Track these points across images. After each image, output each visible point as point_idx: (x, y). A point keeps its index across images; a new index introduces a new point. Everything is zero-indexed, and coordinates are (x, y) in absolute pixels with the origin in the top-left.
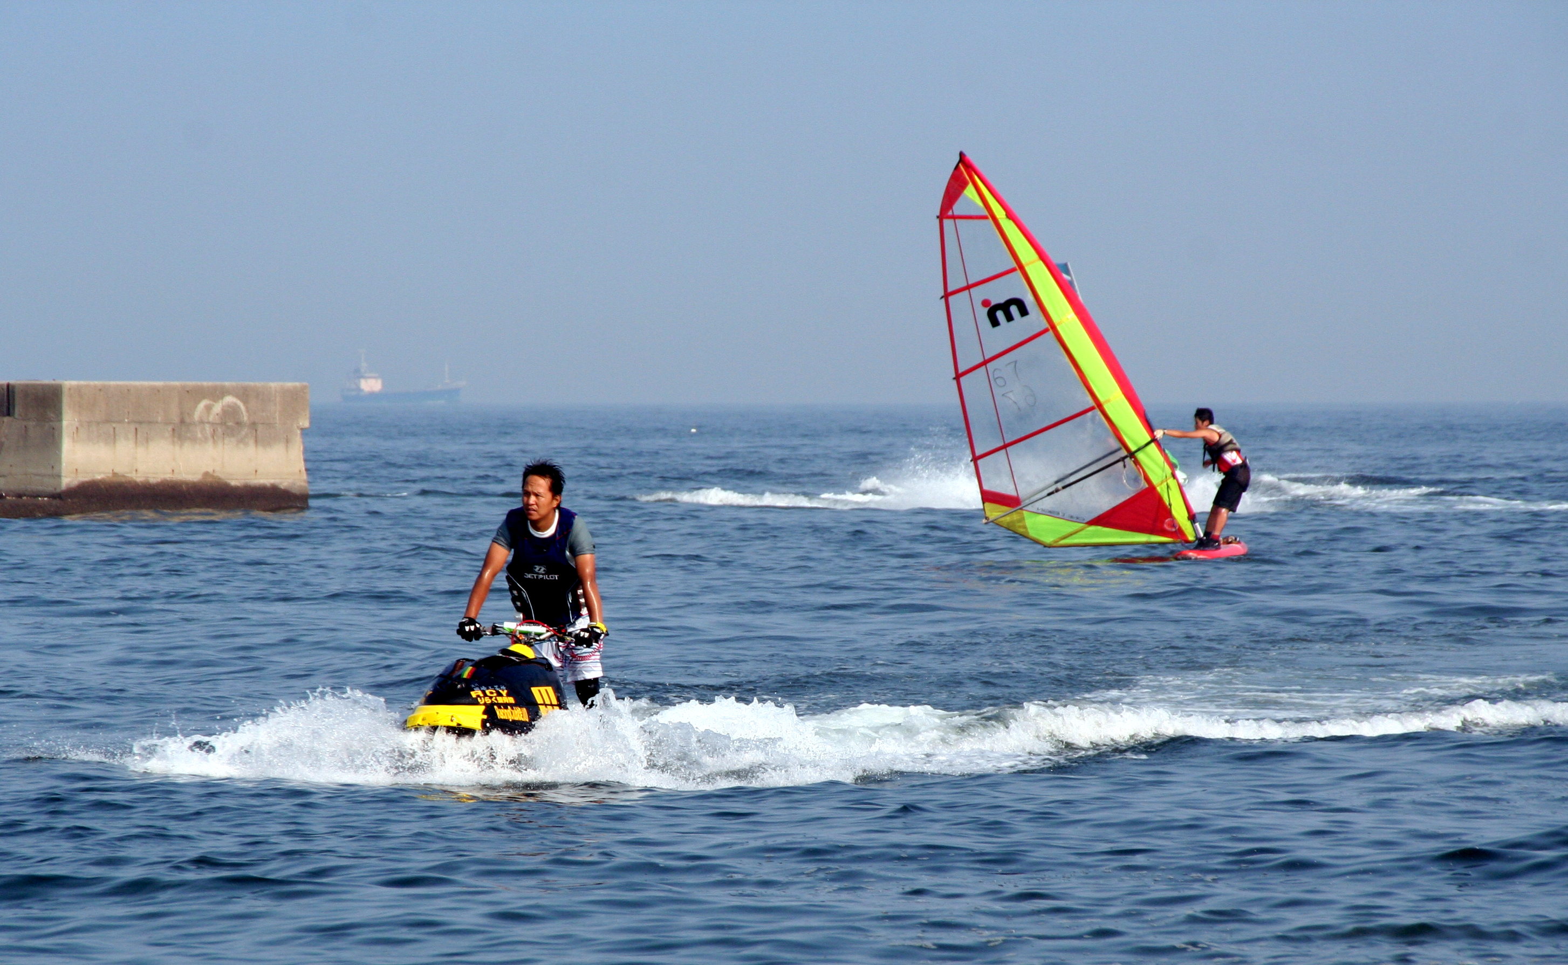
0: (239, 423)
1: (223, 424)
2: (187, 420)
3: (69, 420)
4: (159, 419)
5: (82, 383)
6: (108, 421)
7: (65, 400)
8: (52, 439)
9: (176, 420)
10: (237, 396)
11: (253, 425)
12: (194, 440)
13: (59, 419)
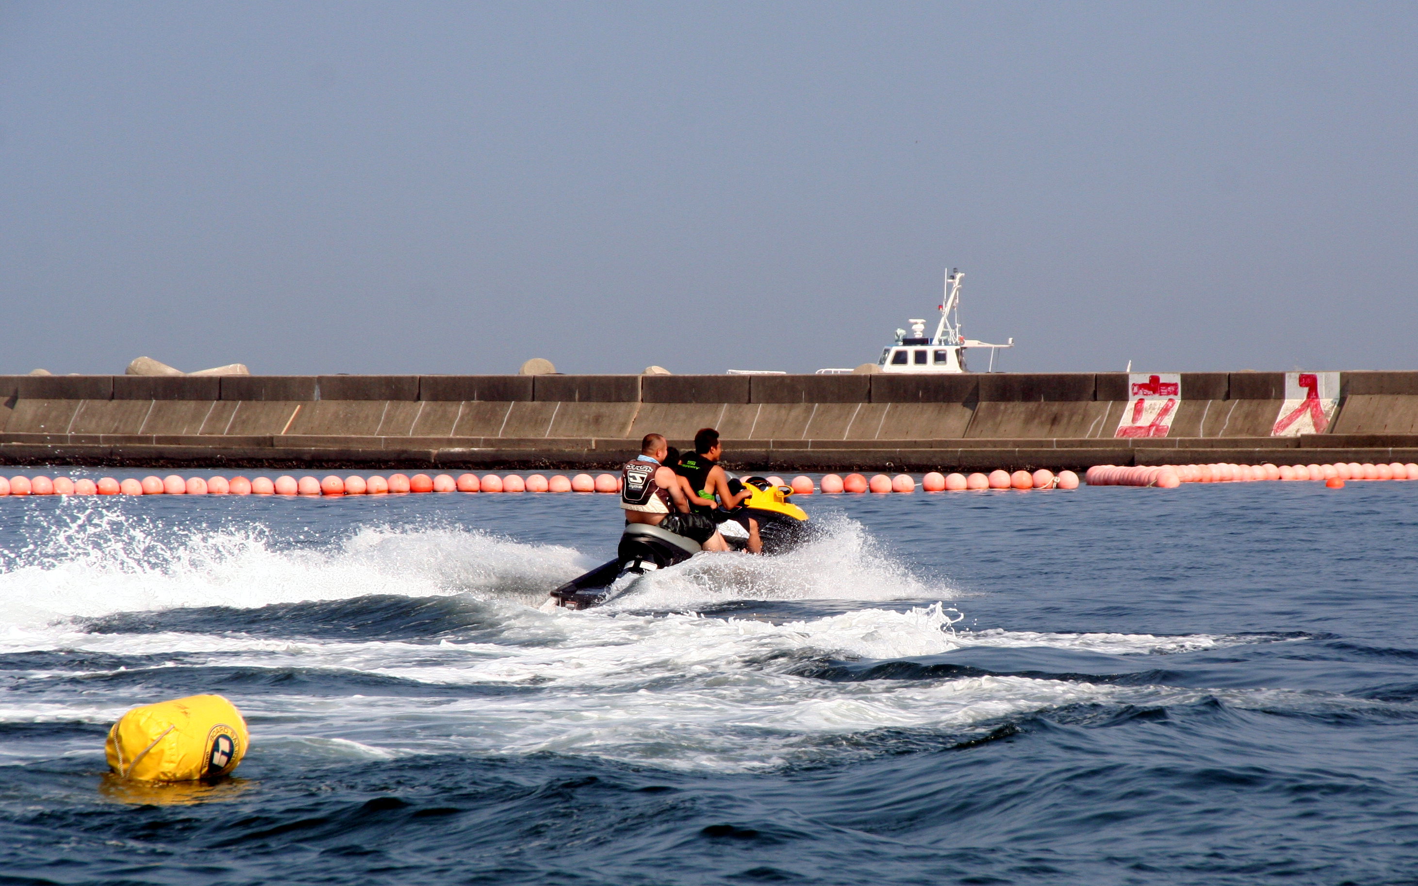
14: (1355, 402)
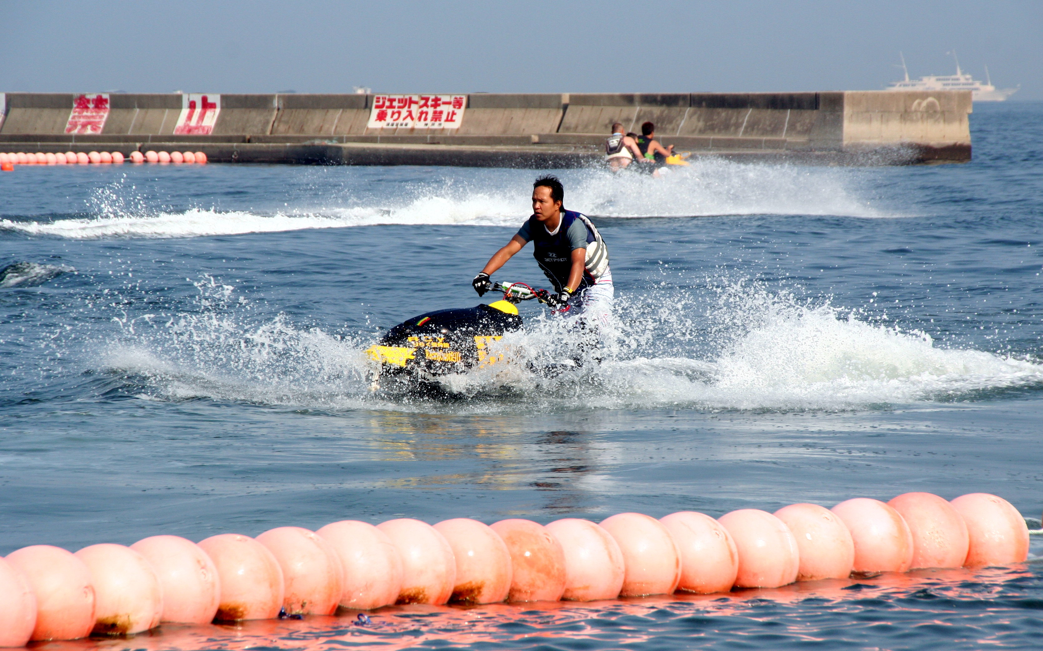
0: (935, 112)
1: (927, 111)
2: (909, 110)
3: (847, 110)
4: (894, 110)
5: (854, 91)
6: (867, 111)
7: (846, 101)
8: (838, 122)
9: (902, 109)
10: (935, 97)
11: (943, 113)
12: (912, 121)
13: (842, 110)
14: (16, 113)
